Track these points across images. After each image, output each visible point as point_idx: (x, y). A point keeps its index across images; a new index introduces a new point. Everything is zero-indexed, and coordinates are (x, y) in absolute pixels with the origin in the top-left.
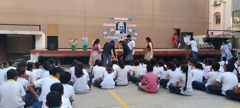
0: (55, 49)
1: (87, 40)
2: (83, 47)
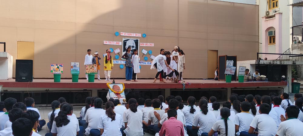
0: (27, 79)
1: (78, 66)
2: (73, 77)
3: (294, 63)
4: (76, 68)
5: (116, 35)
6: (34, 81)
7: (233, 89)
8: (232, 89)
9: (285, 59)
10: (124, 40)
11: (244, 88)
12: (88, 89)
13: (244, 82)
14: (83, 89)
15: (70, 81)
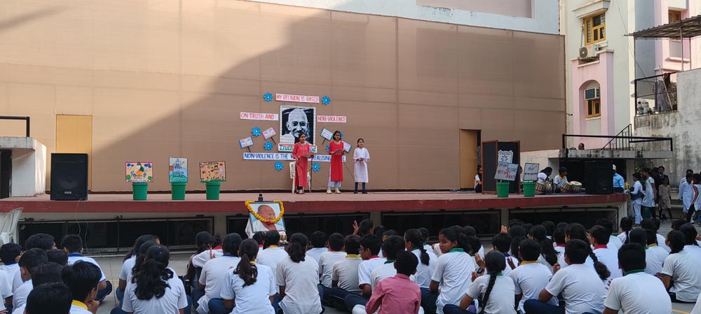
0: (76, 195)
1: (184, 166)
2: (173, 188)
3: (639, 156)
4: (181, 170)
5: (268, 100)
6: (91, 198)
7: (512, 212)
8: (510, 210)
9: (621, 147)
10: (283, 109)
11: (536, 209)
12: (206, 214)
13: (536, 196)
14: (194, 214)
15: (168, 198)
